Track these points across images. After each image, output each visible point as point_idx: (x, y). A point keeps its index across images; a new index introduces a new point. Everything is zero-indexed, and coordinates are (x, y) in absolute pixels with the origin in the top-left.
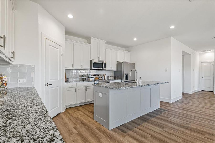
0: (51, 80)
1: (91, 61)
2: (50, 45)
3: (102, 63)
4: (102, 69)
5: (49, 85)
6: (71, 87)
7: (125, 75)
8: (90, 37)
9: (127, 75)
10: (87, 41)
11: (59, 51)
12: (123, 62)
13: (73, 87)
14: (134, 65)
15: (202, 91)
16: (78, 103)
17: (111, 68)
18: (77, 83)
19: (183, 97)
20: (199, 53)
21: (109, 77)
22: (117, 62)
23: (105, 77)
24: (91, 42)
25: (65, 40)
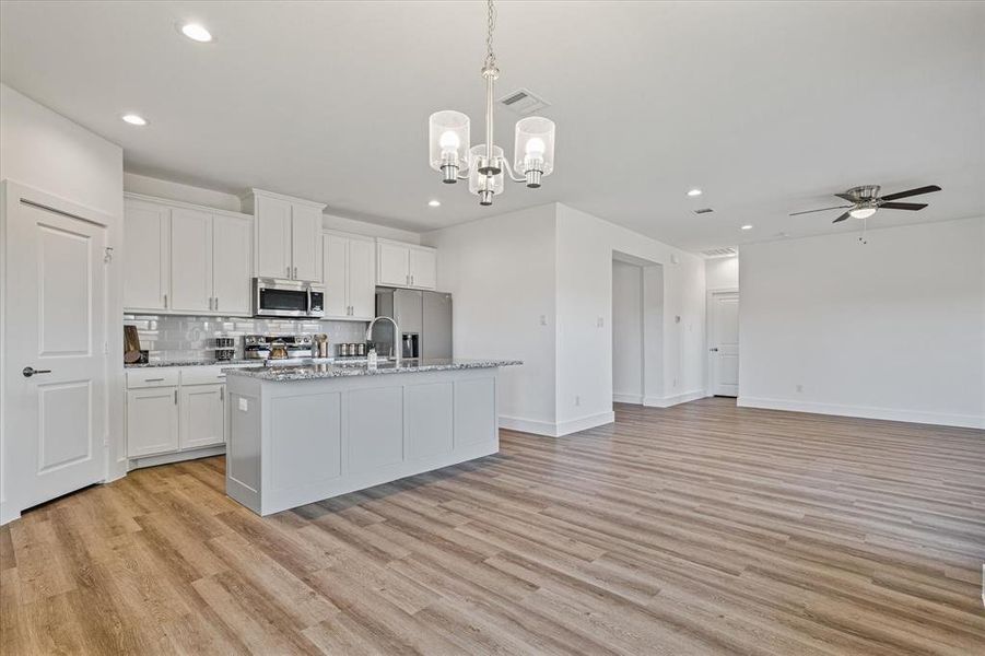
0: (44, 354)
1: (255, 281)
2: (39, 224)
3: (306, 293)
4: (304, 314)
5: (36, 372)
6: (153, 384)
7: (405, 338)
8: (249, 189)
9: (415, 338)
10: (242, 200)
11: (90, 244)
12: (395, 289)
13: (162, 383)
14: (445, 302)
15: (716, 396)
16: (186, 445)
17: (350, 310)
18: (182, 368)
19: (617, 419)
20: (707, 260)
21: (344, 348)
22: (377, 287)
23: (324, 345)
24: (253, 209)
25: (125, 197)
